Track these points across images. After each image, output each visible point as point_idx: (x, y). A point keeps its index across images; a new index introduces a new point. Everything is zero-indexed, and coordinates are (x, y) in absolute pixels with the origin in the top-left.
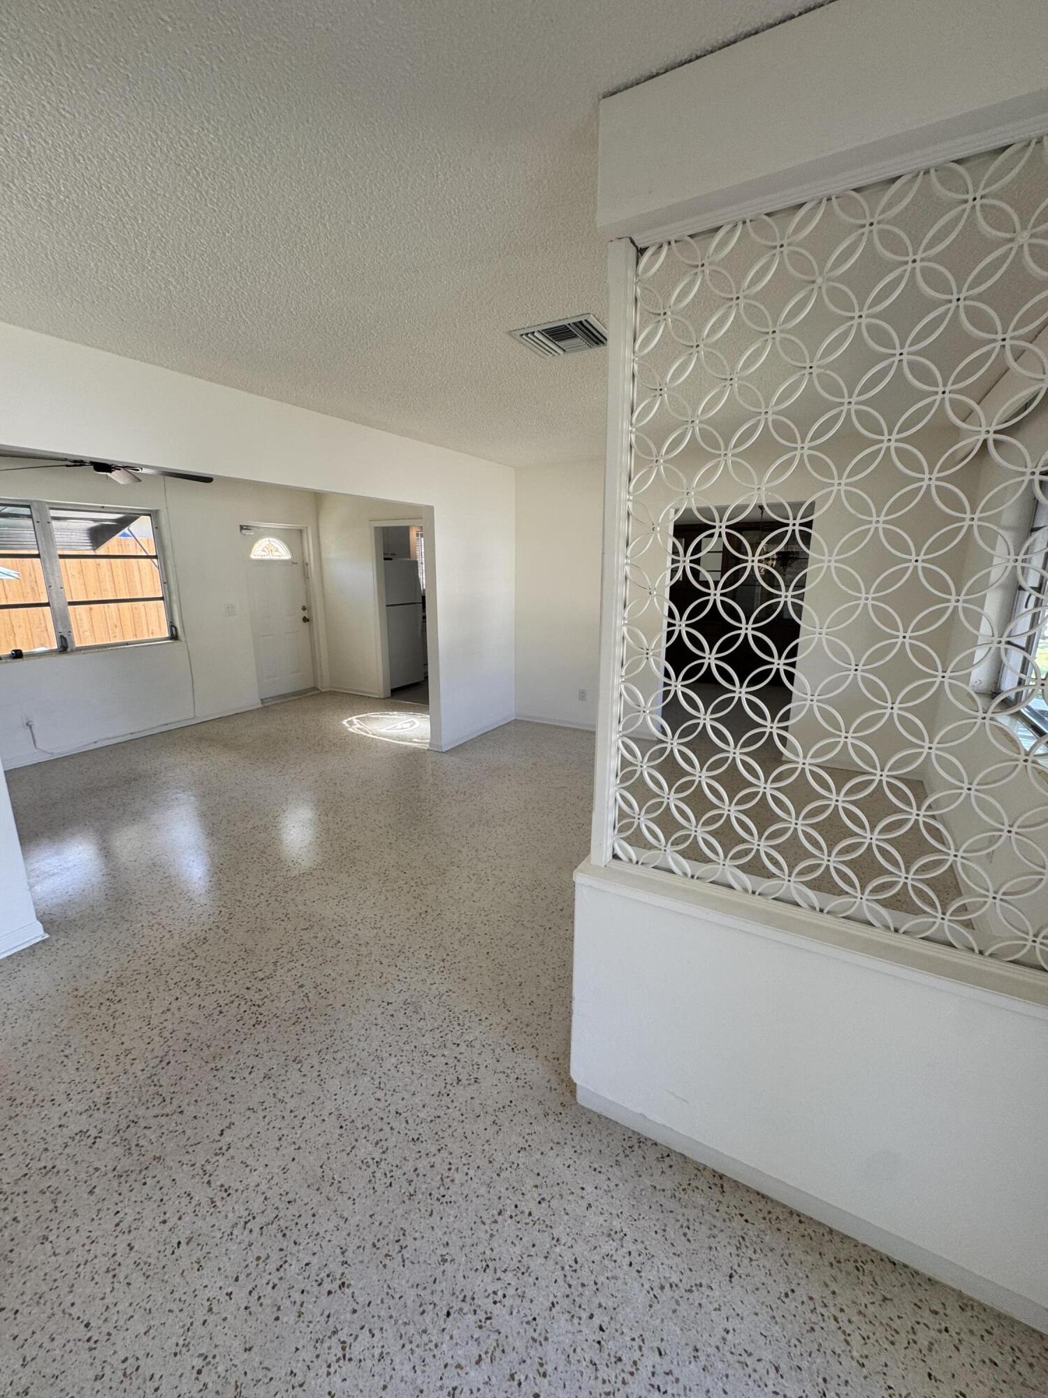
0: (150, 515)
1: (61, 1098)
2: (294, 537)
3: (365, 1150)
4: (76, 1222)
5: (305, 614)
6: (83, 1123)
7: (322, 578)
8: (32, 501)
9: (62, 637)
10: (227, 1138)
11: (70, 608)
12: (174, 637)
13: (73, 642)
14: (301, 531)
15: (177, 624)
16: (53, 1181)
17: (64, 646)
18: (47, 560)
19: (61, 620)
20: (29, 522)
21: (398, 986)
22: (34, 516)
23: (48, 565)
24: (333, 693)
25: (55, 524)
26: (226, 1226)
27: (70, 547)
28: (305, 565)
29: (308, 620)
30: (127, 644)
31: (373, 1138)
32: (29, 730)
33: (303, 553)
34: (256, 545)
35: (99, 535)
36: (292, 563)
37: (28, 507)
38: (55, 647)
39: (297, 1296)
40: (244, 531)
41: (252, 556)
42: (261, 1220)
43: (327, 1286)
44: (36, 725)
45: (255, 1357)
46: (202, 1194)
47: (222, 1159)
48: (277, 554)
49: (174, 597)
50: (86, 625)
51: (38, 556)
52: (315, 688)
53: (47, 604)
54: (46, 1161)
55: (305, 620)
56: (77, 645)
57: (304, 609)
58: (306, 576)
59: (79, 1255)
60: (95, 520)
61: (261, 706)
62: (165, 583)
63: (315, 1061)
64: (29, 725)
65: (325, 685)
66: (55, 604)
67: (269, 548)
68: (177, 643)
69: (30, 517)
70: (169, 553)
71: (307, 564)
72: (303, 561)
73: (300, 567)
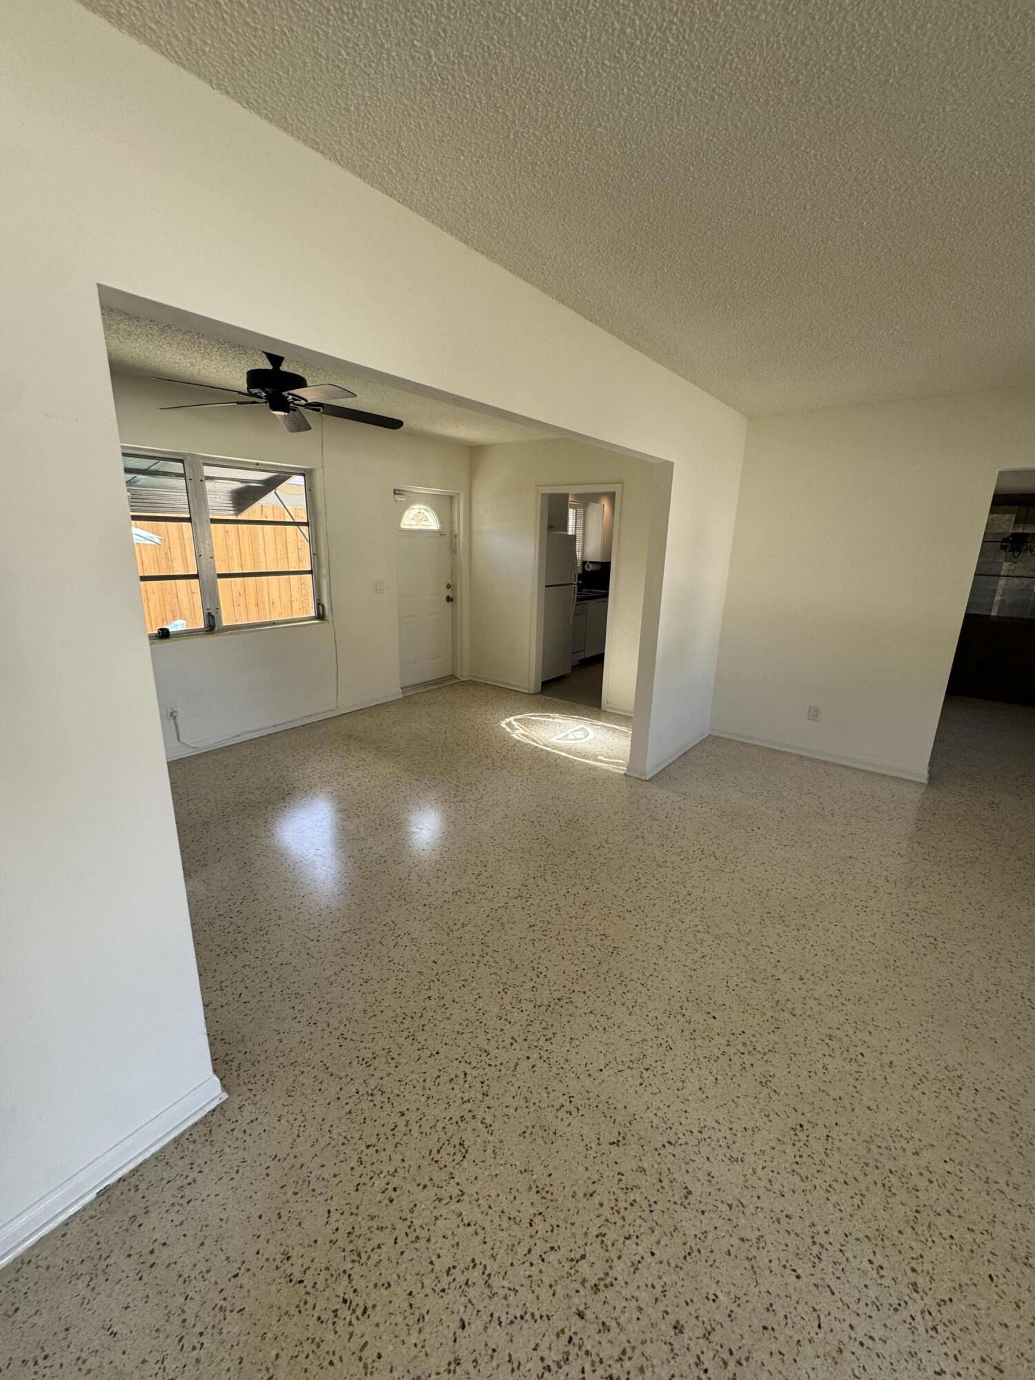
0: (303, 475)
2: (444, 505)
5: (449, 593)
7: (471, 552)
8: (186, 454)
9: (209, 614)
11: (220, 581)
12: (320, 616)
13: (220, 621)
14: (451, 497)
15: (325, 602)
17: (212, 625)
18: (198, 524)
19: (210, 597)
20: (181, 483)
22: (187, 475)
23: (198, 531)
24: (473, 684)
28: (454, 537)
29: (452, 600)
30: (274, 623)
32: (173, 721)
33: (452, 523)
34: (407, 513)
35: (244, 497)
36: (440, 533)
37: (182, 461)
38: (202, 625)
40: (397, 496)
41: (402, 526)
44: (181, 713)
48: (425, 523)
49: (324, 571)
51: (189, 520)
52: (452, 677)
53: (196, 577)
55: (449, 599)
56: (224, 624)
57: (449, 587)
58: (453, 550)
61: (401, 696)
62: (315, 555)
64: (173, 714)
65: (464, 675)
66: (203, 575)
67: (419, 517)
68: (324, 624)
69: (183, 476)
70: (322, 519)
71: (456, 536)
72: (451, 532)
73: (448, 538)
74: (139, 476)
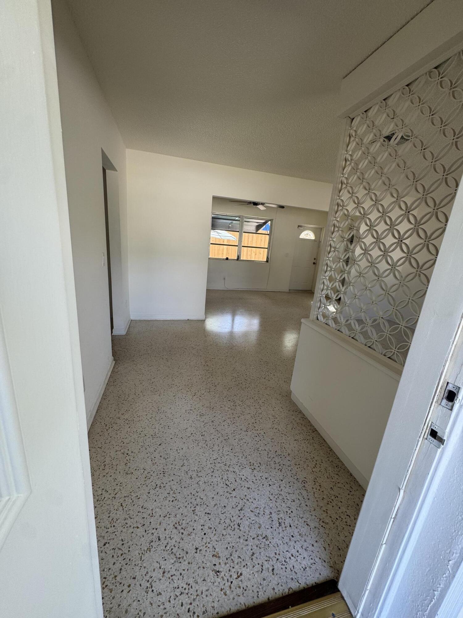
0: (271, 221)
1: (193, 342)
2: (318, 231)
3: (235, 375)
4: (185, 356)
5: (315, 261)
6: (193, 346)
8: (241, 216)
9: (238, 256)
10: (213, 360)
11: (242, 247)
12: (267, 261)
13: (240, 258)
14: (321, 229)
15: (269, 258)
16: (185, 350)
17: (238, 259)
19: (239, 252)
20: (239, 222)
21: (267, 358)
22: (240, 220)
23: (240, 234)
25: (245, 223)
26: (204, 369)
27: (248, 230)
31: (238, 374)
33: (320, 237)
34: (303, 233)
35: (259, 227)
36: (314, 240)
37: (240, 218)
38: (236, 258)
39: (208, 382)
40: (299, 228)
41: (300, 237)
42: (209, 371)
43: (213, 384)
44: (226, 279)
45: (197, 383)
46: (204, 363)
47: (210, 362)
48: (310, 237)
49: (270, 249)
50: (245, 253)
51: (238, 232)
52: (311, 291)
53: (237, 246)
54: (186, 347)
55: (314, 263)
56: (241, 259)
57: (315, 259)
58: (319, 247)
59: (183, 359)
60: (257, 223)
61: (288, 291)
62: (270, 243)
63: (237, 359)
64: (224, 279)
66: (239, 246)
67: (308, 235)
68: (267, 263)
71: (320, 242)
72: (320, 240)
73: (317, 243)
74: (233, 221)
